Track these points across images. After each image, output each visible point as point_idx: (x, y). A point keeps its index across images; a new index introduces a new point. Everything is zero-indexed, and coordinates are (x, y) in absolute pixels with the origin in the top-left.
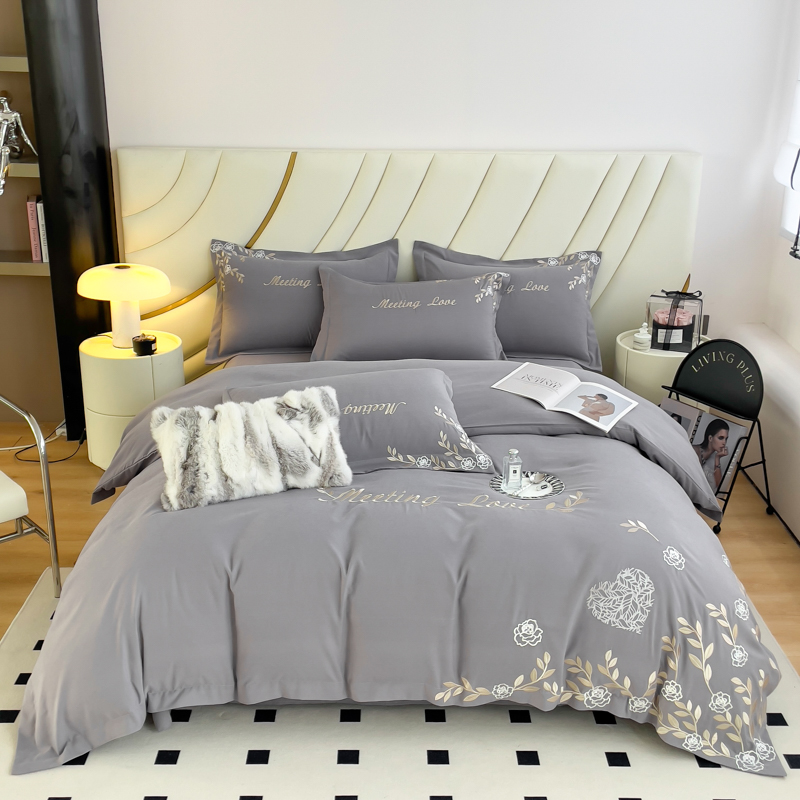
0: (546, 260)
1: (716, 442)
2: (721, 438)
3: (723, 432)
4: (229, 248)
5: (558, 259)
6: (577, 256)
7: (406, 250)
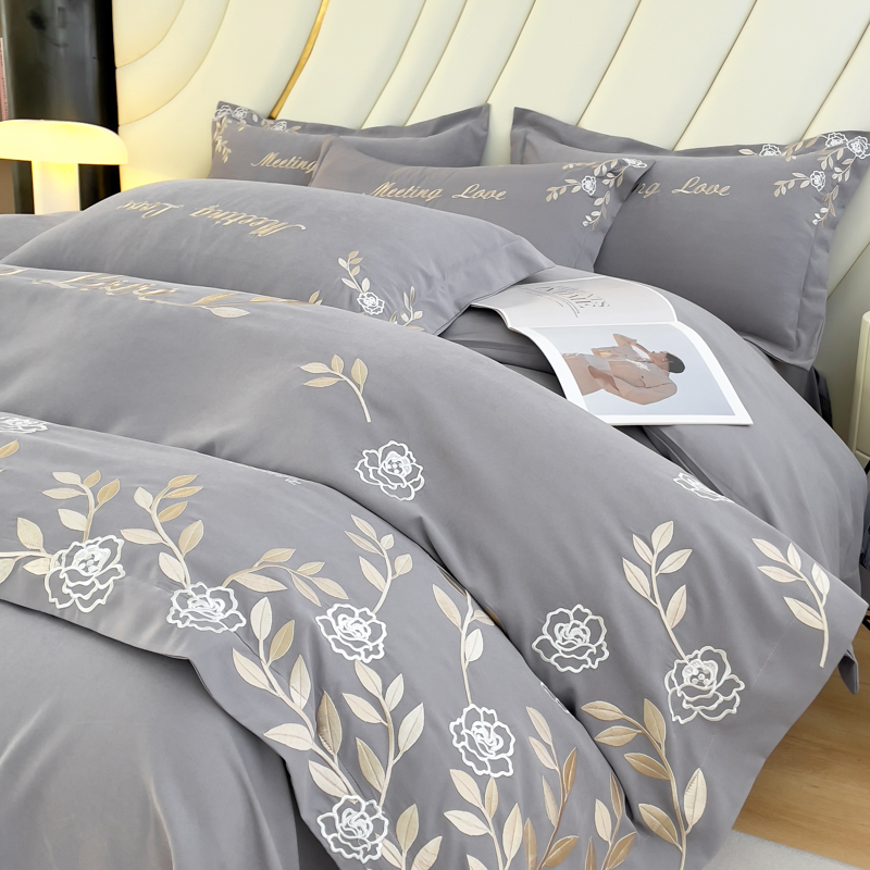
0: (757, 148)
4: (239, 115)
5: (782, 148)
6: (821, 141)
7: (501, 126)
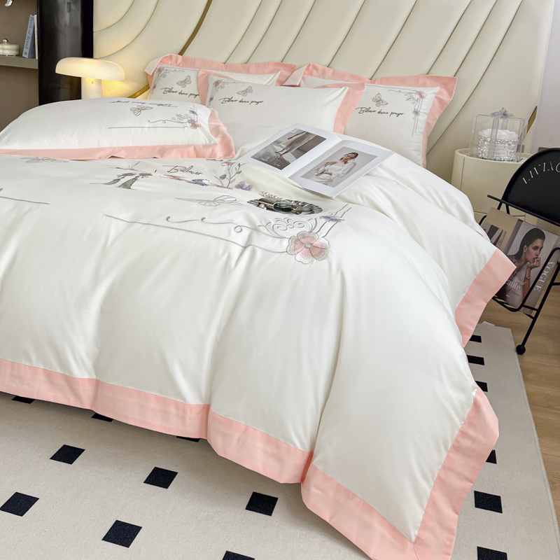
1: (531, 252)
2: (536, 248)
3: (538, 242)
